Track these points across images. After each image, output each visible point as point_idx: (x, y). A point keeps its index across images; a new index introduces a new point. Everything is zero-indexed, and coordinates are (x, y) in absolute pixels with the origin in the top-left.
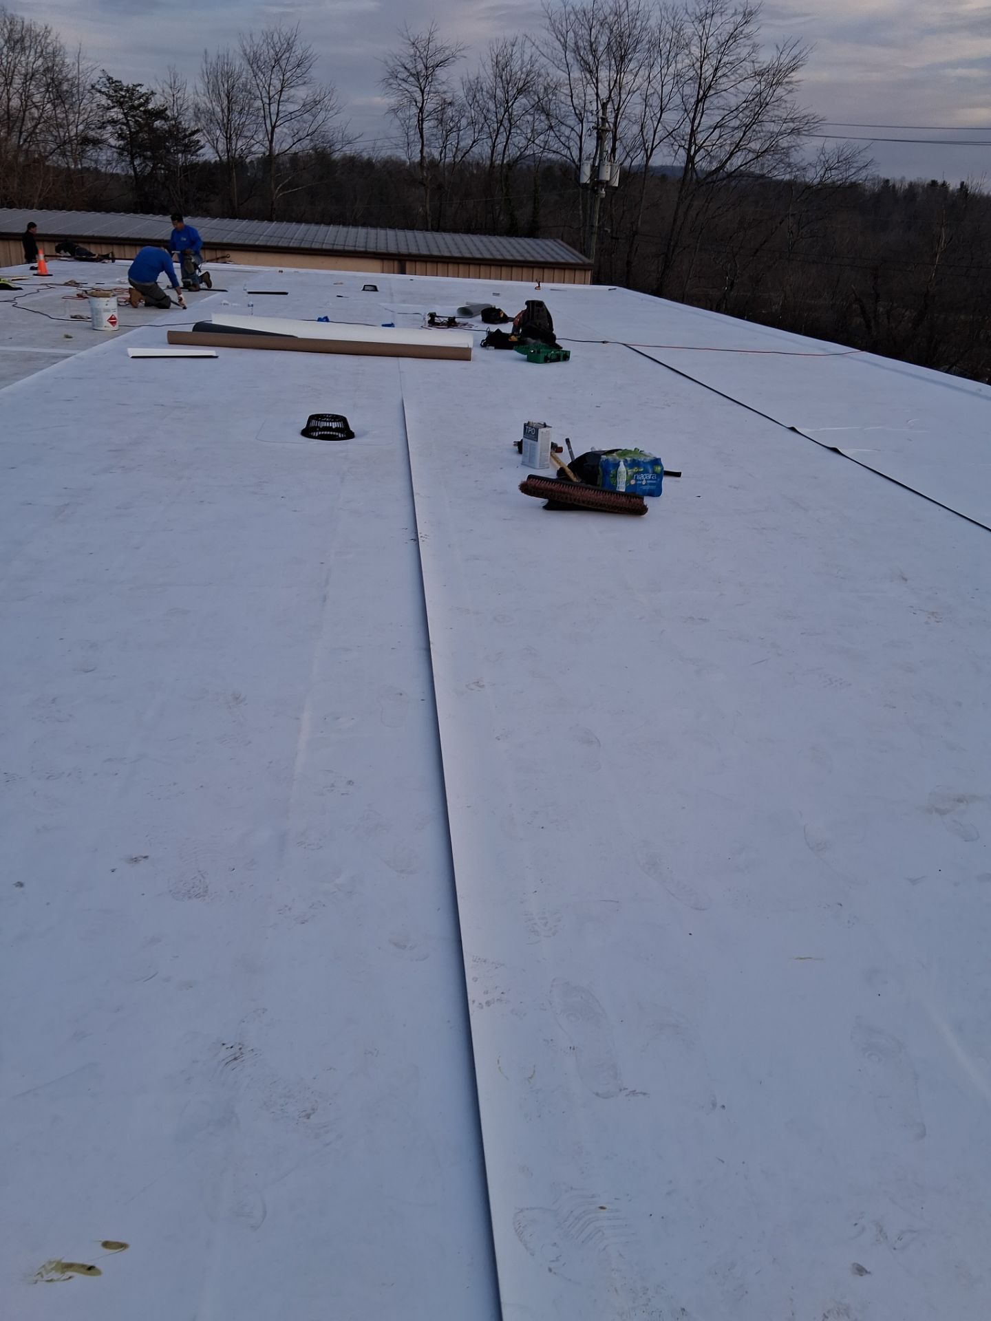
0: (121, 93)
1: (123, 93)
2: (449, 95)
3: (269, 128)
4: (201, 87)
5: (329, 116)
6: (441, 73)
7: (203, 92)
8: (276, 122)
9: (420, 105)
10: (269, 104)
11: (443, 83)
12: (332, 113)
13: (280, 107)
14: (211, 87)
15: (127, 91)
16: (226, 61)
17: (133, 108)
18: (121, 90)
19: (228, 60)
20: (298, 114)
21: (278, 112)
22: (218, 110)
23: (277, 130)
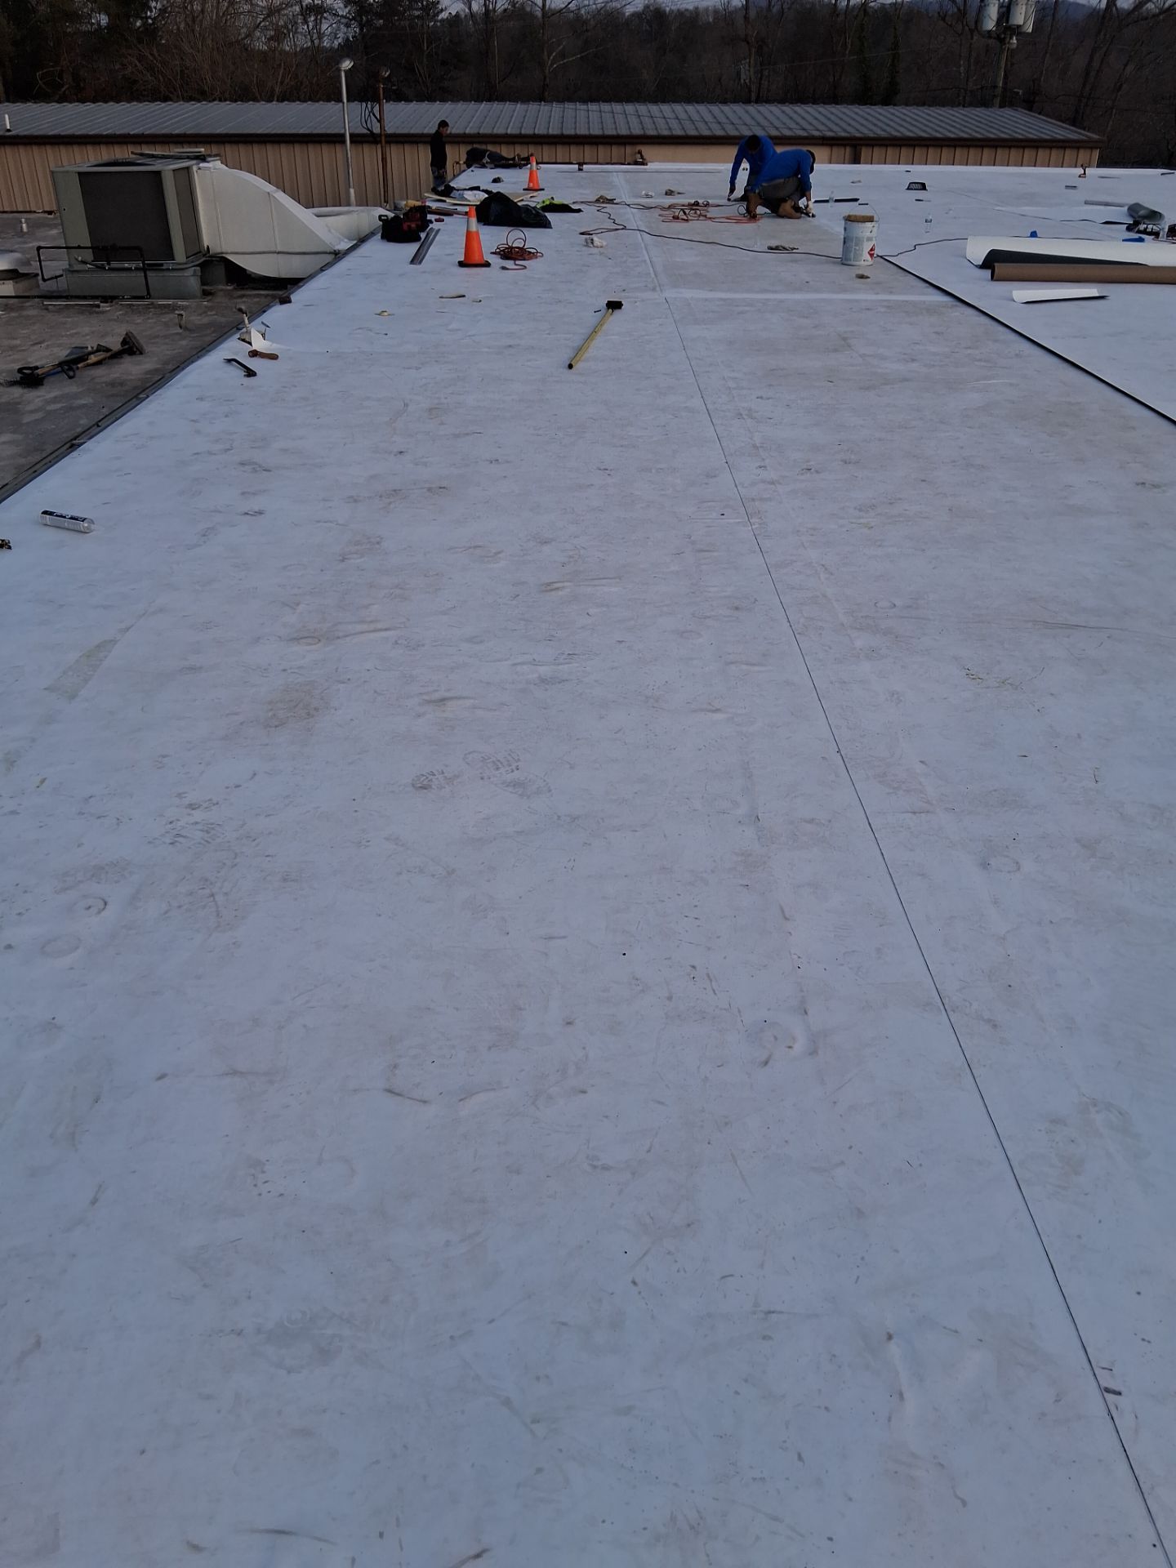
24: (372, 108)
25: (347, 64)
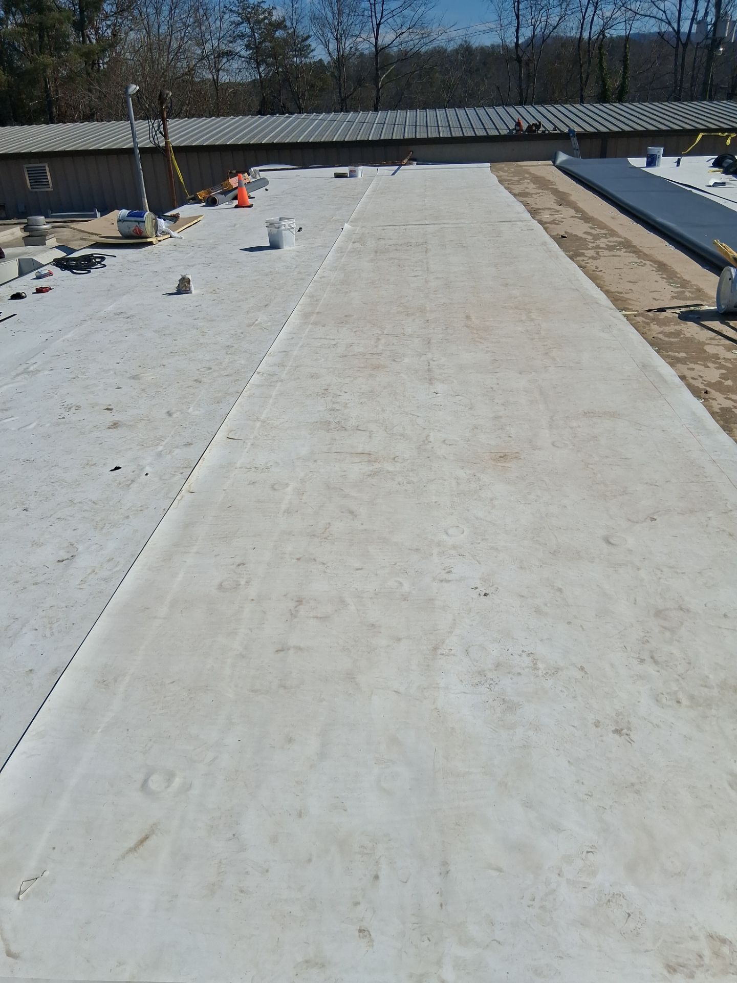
0: (248, 10)
1: (250, 10)
3: (375, 26)
8: (381, 19)
10: (375, 5)
13: (384, 6)
15: (253, 8)
17: (259, 22)
18: (248, 7)
20: (398, 10)
21: (383, 10)
22: (330, 15)
23: (382, 26)
24: (159, 126)
25: (134, 88)
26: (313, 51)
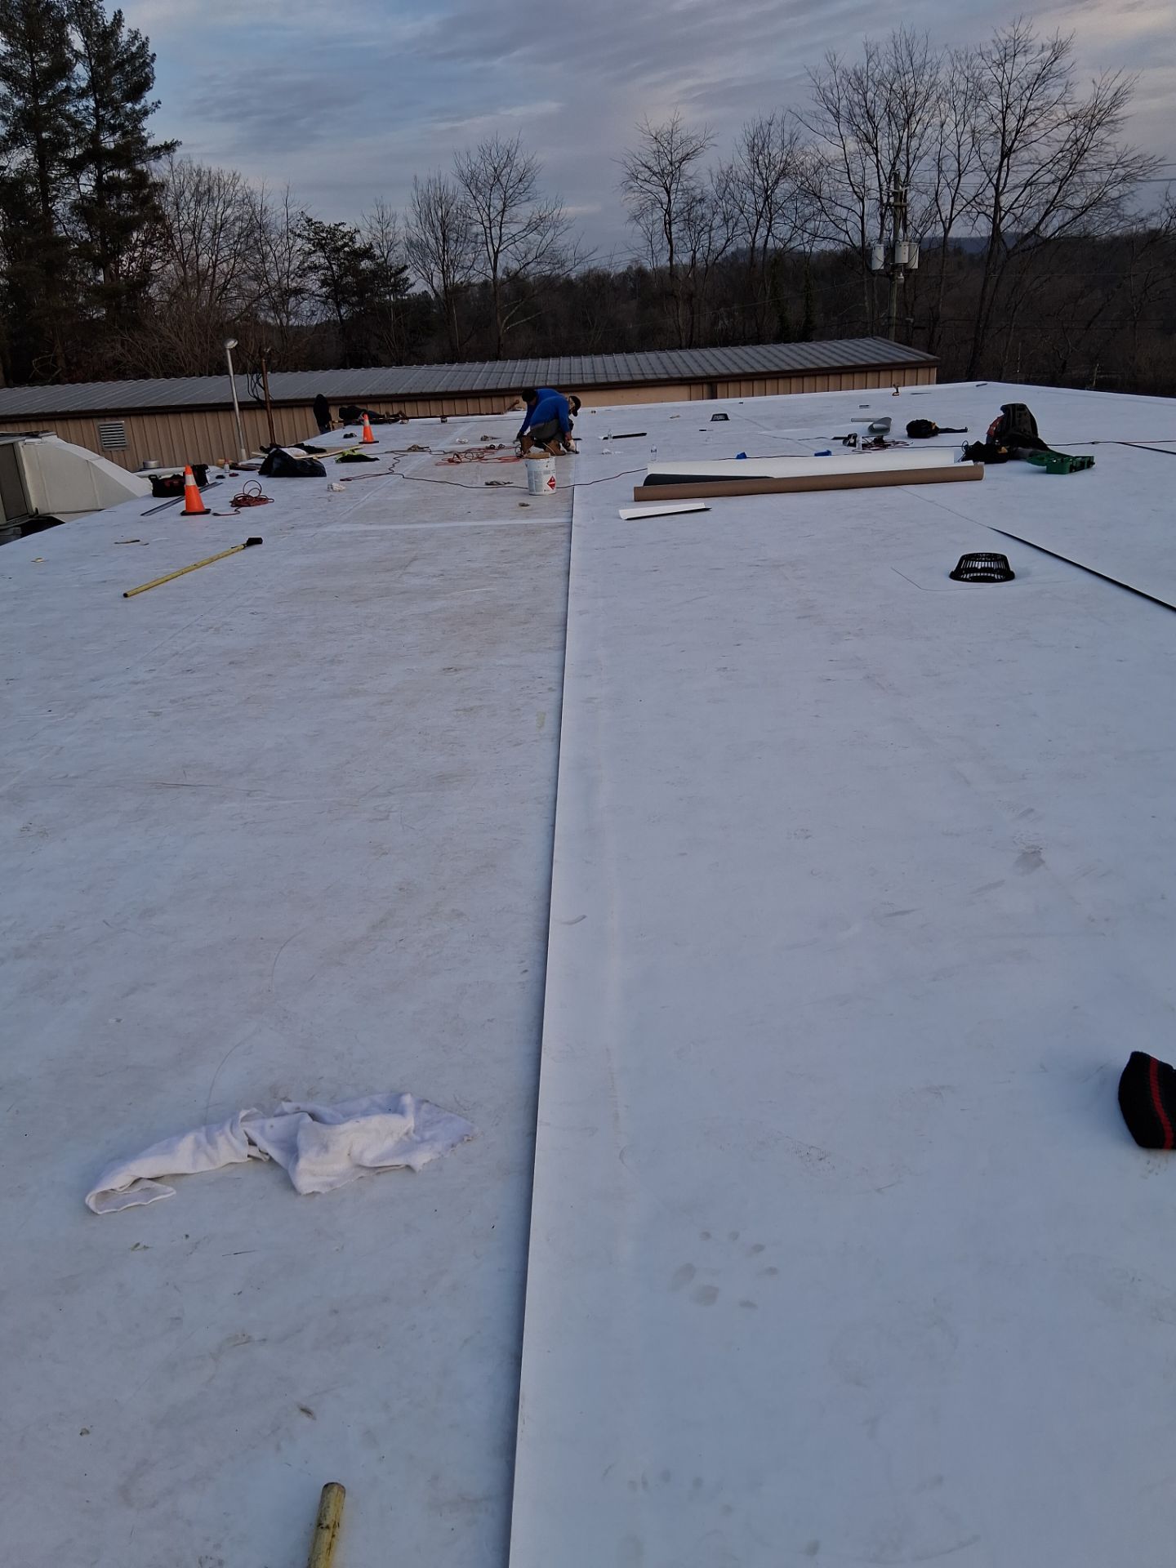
0: (321, 234)
1: (325, 235)
2: (698, 191)
3: (492, 254)
4: (413, 219)
5: (557, 233)
6: (689, 168)
7: (414, 222)
8: (499, 246)
9: (665, 207)
10: (490, 228)
11: (690, 178)
12: (561, 229)
13: (503, 230)
14: (423, 216)
15: (329, 232)
16: (438, 185)
17: (337, 250)
18: (323, 231)
19: (440, 184)
20: (523, 234)
21: (501, 235)
22: (432, 241)
23: (500, 256)
25: (232, 344)
26: (412, 285)
